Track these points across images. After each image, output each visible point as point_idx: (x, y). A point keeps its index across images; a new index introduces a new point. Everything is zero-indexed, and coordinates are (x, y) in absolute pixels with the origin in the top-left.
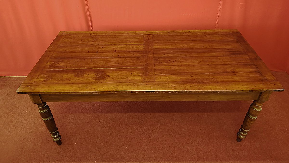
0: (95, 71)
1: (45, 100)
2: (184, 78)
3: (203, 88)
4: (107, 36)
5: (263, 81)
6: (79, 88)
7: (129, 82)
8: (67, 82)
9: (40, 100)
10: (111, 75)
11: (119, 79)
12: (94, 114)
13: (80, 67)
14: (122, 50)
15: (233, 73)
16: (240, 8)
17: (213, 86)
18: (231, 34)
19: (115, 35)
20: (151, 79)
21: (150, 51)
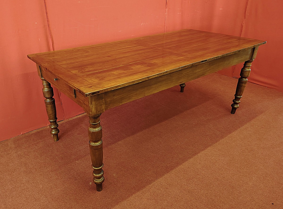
9: (104, 107)
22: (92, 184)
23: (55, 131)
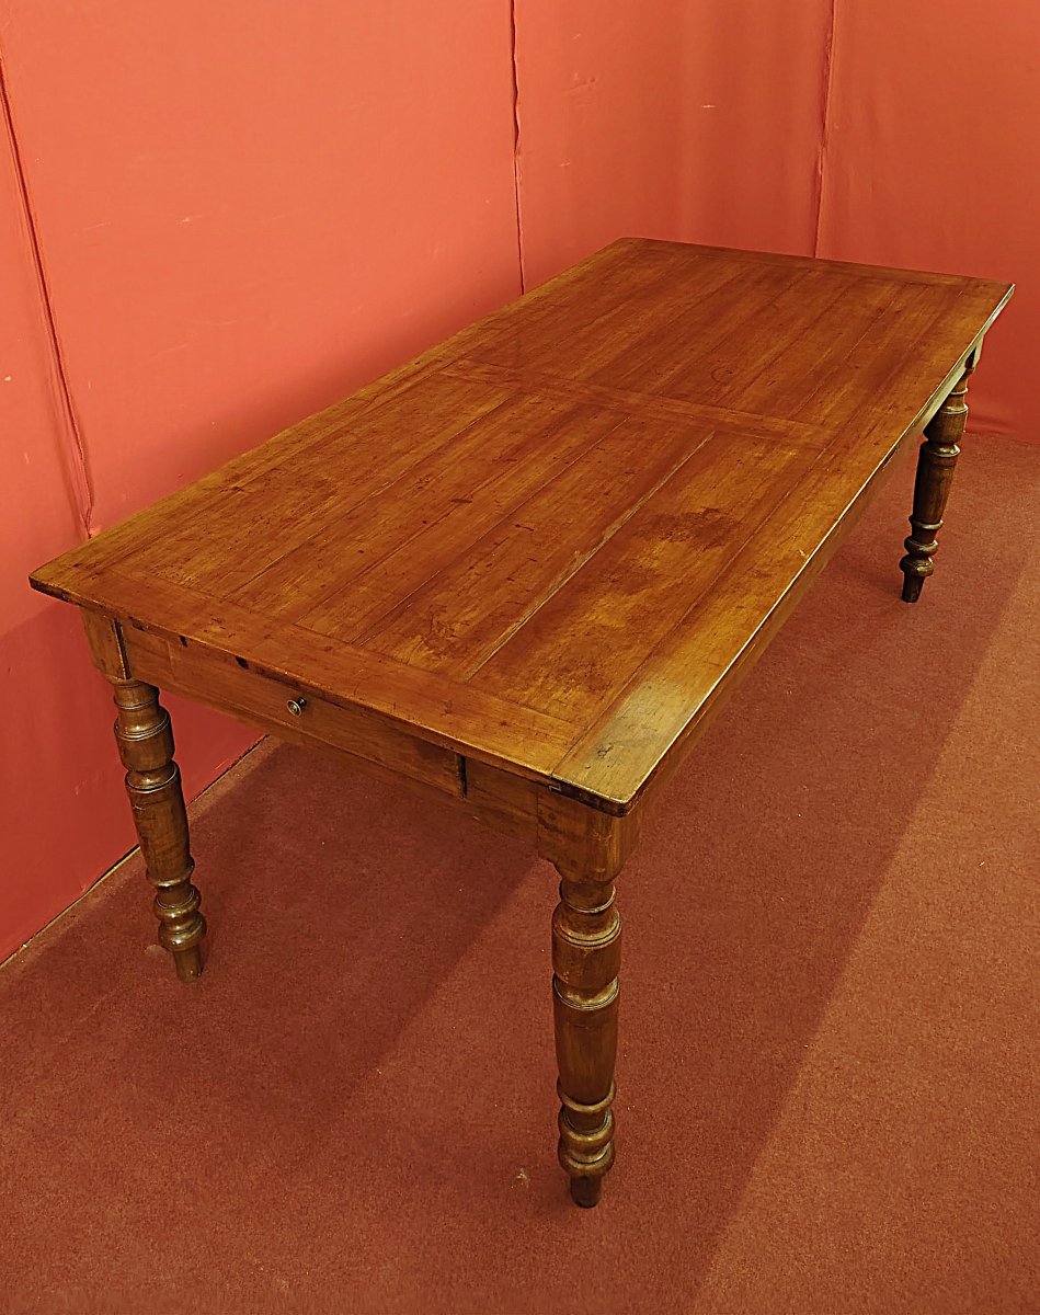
20: (816, 433)
22: (529, 1175)
23: (189, 930)
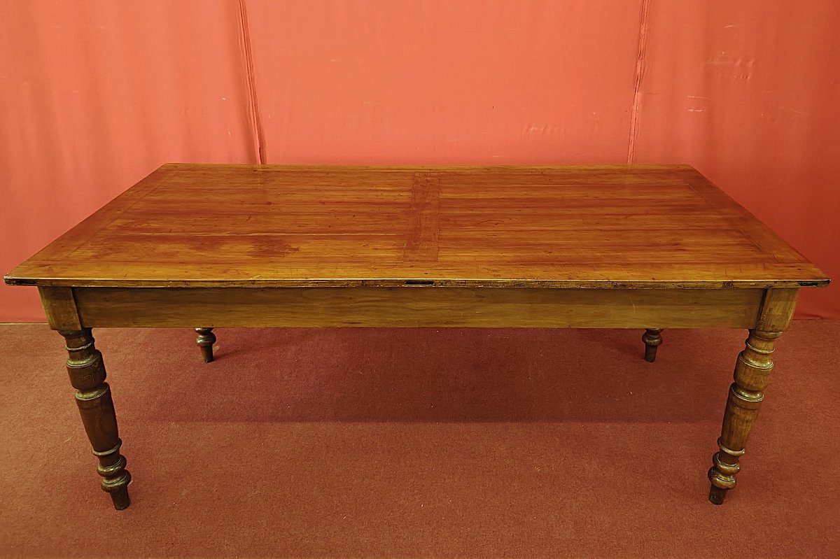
0: (256, 240)
1: (89, 317)
2: (526, 255)
3: (581, 275)
4: (304, 174)
5: (766, 262)
6: (199, 273)
7: (356, 261)
8: (164, 260)
9: (75, 318)
10: (303, 247)
11: (328, 256)
12: (248, 424)
13: (213, 231)
14: (346, 199)
15: (677, 246)
16: (692, 110)
17: (614, 272)
18: (668, 173)
19: (328, 173)
20: (426, 257)
21: (429, 204)
